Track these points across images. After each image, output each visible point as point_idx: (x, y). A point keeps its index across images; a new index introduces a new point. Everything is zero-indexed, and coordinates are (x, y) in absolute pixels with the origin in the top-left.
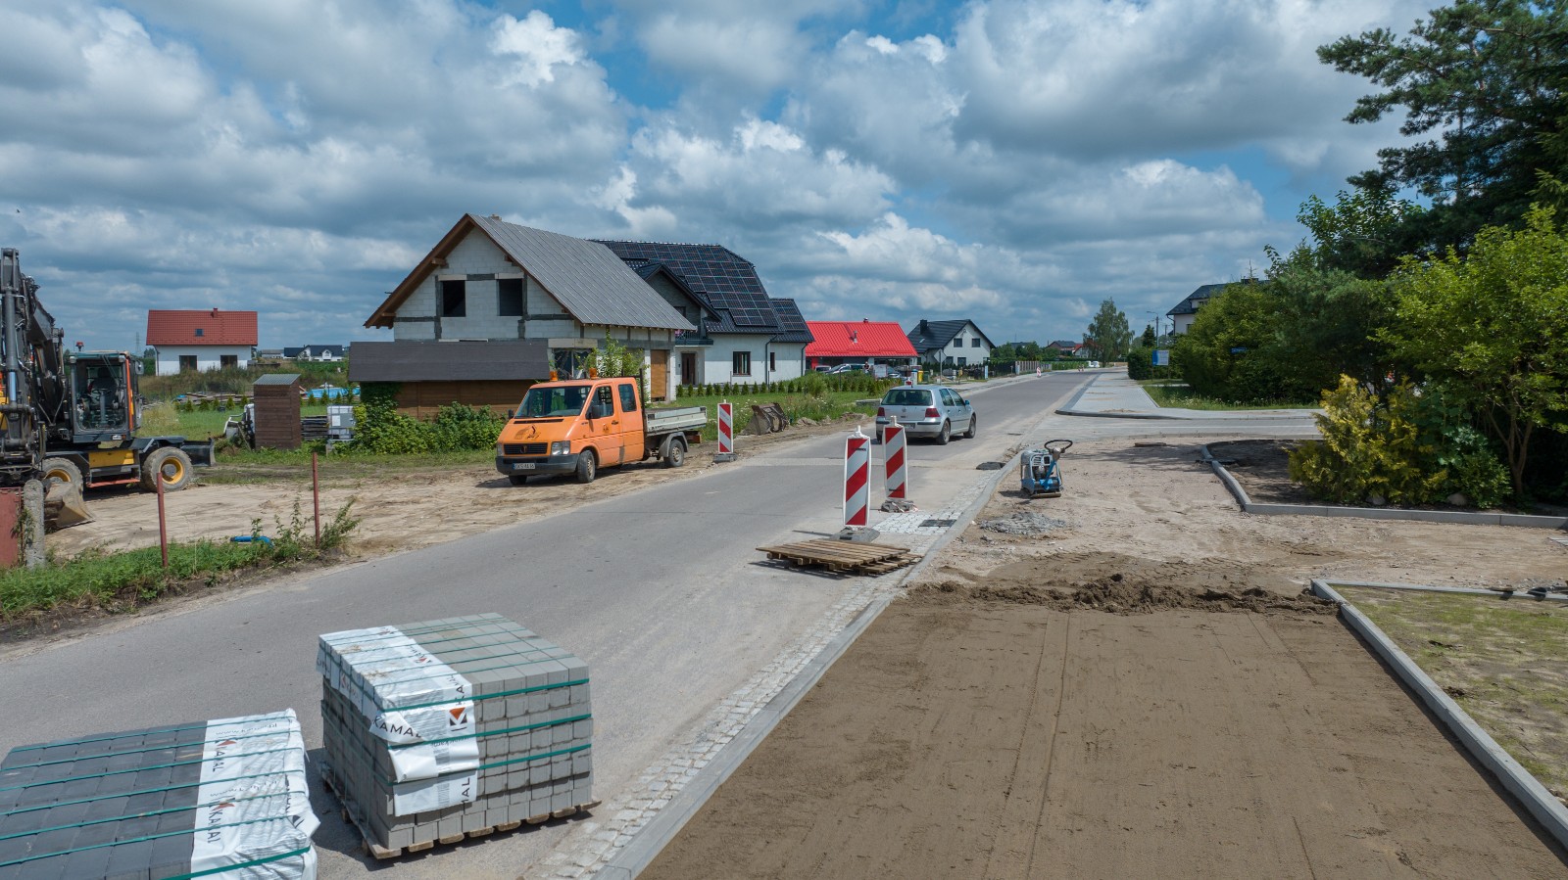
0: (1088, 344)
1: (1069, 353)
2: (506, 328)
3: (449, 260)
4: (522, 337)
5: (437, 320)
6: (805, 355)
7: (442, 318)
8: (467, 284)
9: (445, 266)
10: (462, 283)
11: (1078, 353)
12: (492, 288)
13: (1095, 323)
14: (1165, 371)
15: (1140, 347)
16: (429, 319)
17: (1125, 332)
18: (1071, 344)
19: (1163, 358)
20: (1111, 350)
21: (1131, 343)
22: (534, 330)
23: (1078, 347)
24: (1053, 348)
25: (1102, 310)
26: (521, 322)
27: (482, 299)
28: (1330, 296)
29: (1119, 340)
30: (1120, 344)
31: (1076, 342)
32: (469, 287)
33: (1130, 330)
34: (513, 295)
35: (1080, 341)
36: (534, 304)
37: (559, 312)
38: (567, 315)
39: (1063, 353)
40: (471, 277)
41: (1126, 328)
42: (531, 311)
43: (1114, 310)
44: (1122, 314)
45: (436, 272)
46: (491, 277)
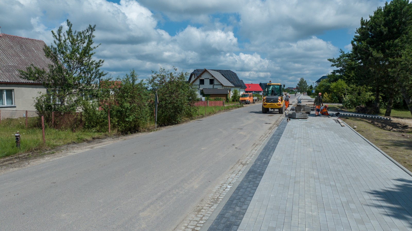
0: (297, 88)
1: (292, 90)
2: (211, 86)
3: (201, 76)
4: (213, 88)
5: (199, 85)
6: (245, 91)
7: (200, 85)
8: (204, 80)
9: (201, 77)
10: (204, 79)
11: (294, 90)
12: (209, 80)
13: (299, 83)
14: (315, 94)
15: (309, 89)
16: (198, 85)
17: (306, 85)
18: (293, 88)
19: (314, 91)
20: (303, 90)
21: (307, 88)
22: (215, 87)
23: (294, 89)
24: (288, 89)
25: (301, 80)
26: (213, 86)
27: (207, 82)
28: (327, 85)
29: (305, 87)
30: (305, 88)
31: (294, 87)
32: (205, 80)
33: (307, 85)
34: (212, 82)
35: (295, 87)
36: (215, 83)
37: (220, 84)
38: (222, 85)
39: (291, 90)
40: (205, 79)
41: (306, 84)
42: (215, 84)
43: (304, 80)
44: (305, 81)
45: (199, 78)
46: (208, 79)
